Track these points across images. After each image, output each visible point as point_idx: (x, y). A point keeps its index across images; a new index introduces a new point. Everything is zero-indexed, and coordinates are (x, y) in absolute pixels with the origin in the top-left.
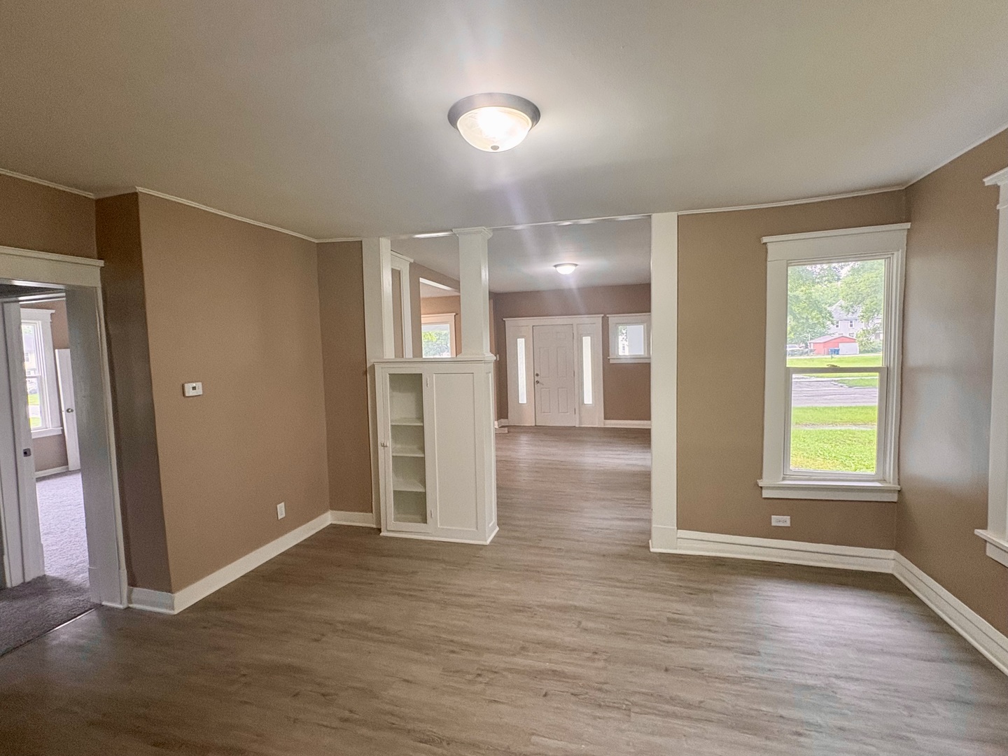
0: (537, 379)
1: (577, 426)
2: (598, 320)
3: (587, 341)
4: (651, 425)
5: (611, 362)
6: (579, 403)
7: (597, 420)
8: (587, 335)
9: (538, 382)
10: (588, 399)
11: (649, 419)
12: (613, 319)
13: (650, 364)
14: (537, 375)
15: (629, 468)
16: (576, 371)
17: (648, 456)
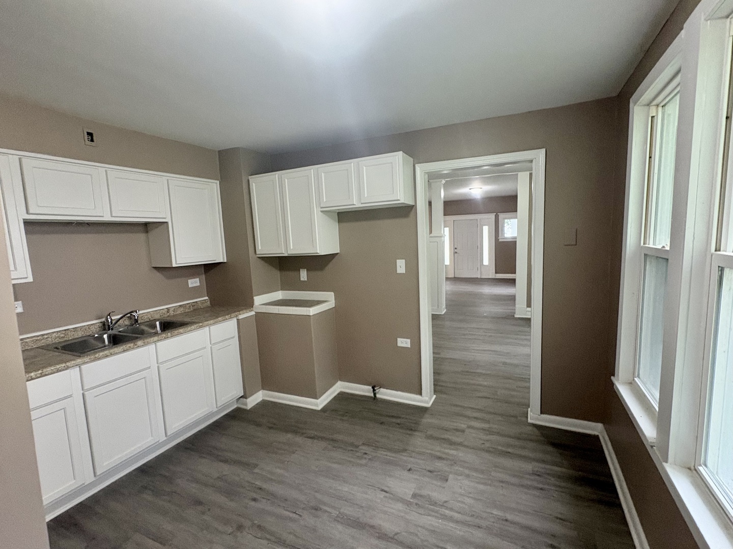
0: (455, 250)
1: (479, 277)
2: (492, 216)
3: (486, 229)
4: (515, 277)
5: (500, 240)
6: (480, 265)
7: (491, 274)
8: (485, 225)
9: (456, 252)
10: (486, 262)
11: (515, 273)
12: (501, 216)
13: (516, 241)
14: (456, 248)
15: (508, 294)
16: (479, 246)
17: (514, 289)
